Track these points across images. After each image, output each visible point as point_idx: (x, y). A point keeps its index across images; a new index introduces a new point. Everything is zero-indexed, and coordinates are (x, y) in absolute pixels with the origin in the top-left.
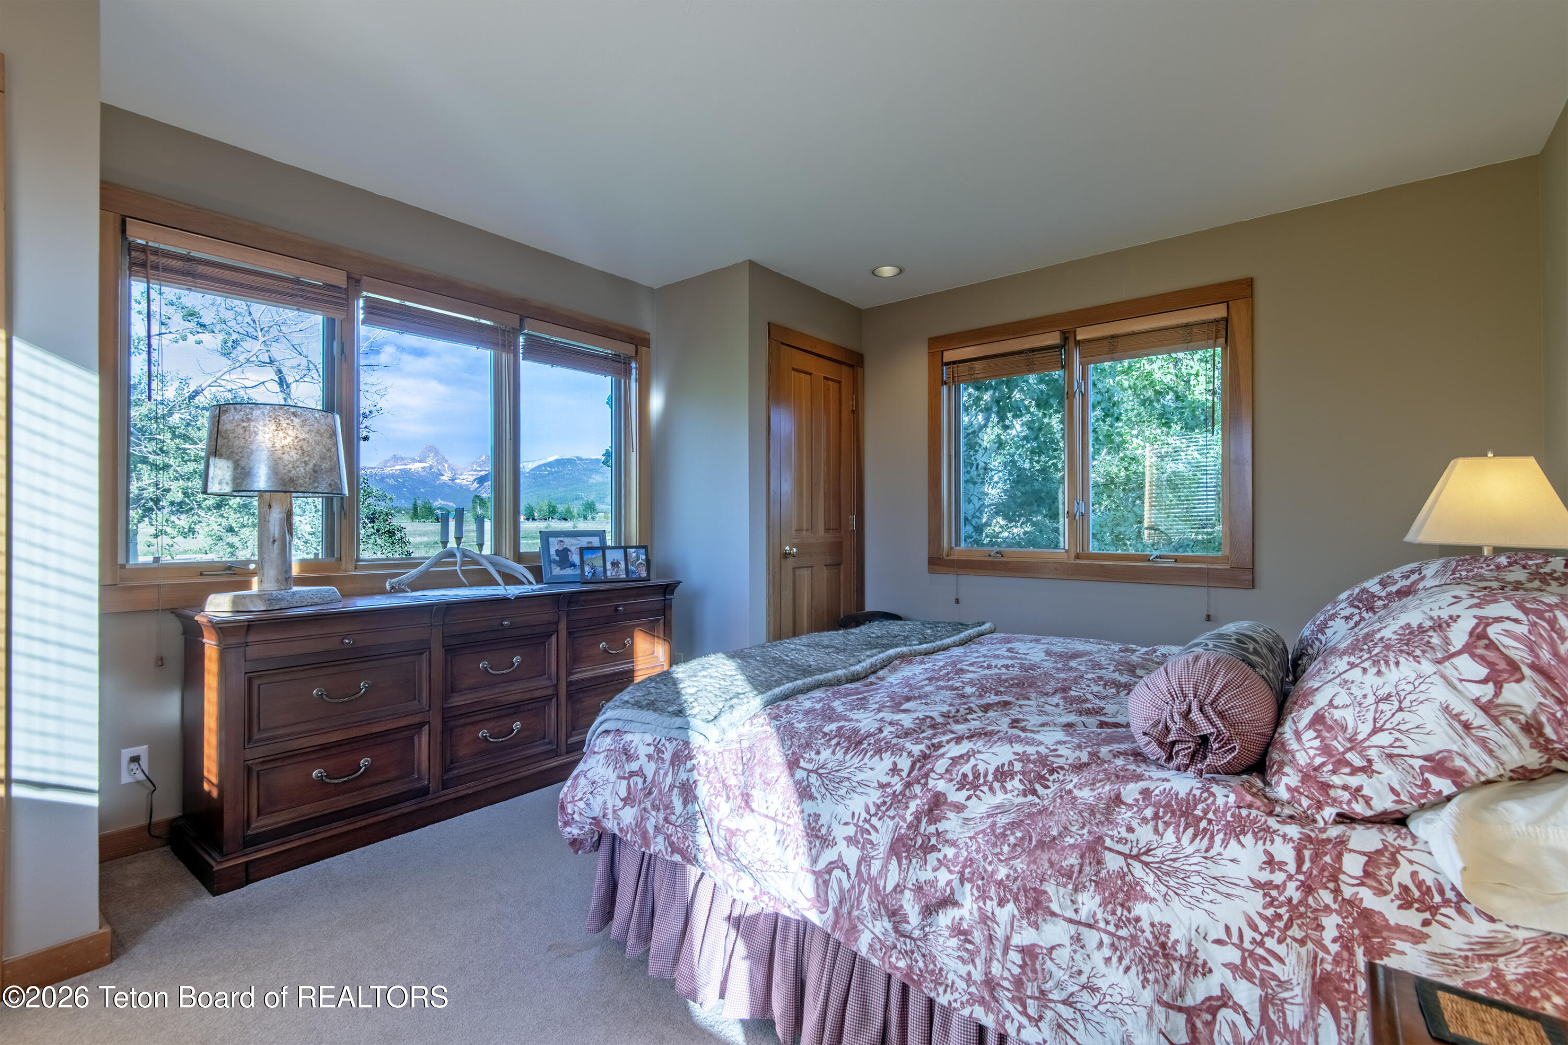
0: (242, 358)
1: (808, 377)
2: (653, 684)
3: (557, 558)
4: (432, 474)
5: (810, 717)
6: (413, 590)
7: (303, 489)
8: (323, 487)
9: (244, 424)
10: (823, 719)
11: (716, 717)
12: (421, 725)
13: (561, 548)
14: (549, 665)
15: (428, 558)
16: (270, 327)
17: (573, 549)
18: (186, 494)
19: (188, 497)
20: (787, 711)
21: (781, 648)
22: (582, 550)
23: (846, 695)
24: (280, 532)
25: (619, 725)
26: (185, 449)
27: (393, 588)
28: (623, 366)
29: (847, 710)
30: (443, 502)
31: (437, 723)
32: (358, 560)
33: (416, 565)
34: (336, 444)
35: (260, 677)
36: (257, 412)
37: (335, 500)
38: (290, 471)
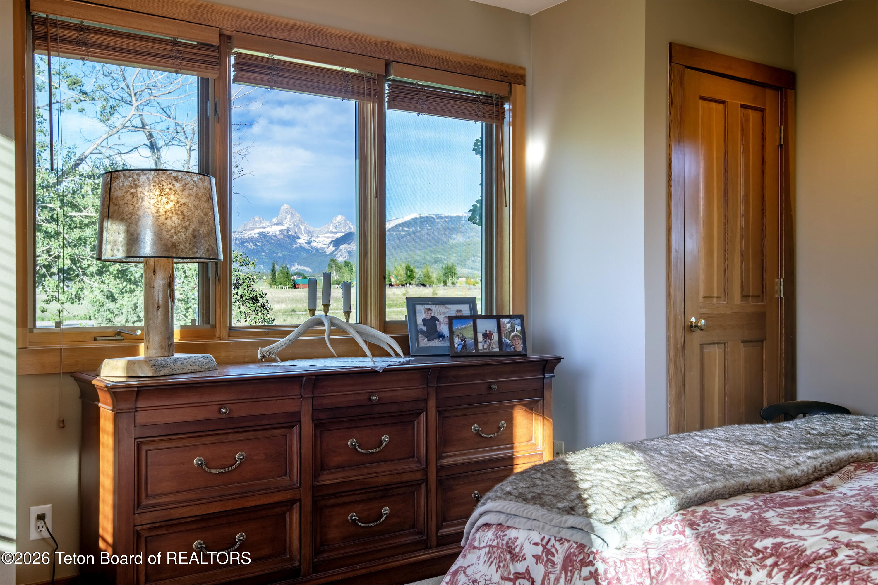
0: (118, 124)
1: (721, 106)
2: (539, 475)
3: (425, 328)
4: (289, 237)
5: (736, 528)
6: (283, 360)
7: (183, 255)
8: (201, 253)
9: (133, 191)
10: (753, 532)
11: (615, 519)
12: (293, 502)
13: (428, 317)
14: (418, 447)
15: (297, 326)
16: (142, 91)
17: (441, 318)
18: (73, 261)
19: (75, 264)
20: (705, 518)
21: (691, 441)
22: (451, 320)
23: (783, 505)
24: (163, 299)
25: (502, 519)
26: (71, 217)
27: (263, 357)
28: (494, 108)
29: (785, 523)
30: (300, 267)
31: (307, 501)
32: (231, 328)
33: (285, 333)
34: (212, 208)
35: (147, 443)
36: (143, 178)
37: (210, 265)
38: (172, 237)
